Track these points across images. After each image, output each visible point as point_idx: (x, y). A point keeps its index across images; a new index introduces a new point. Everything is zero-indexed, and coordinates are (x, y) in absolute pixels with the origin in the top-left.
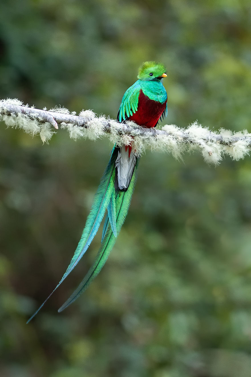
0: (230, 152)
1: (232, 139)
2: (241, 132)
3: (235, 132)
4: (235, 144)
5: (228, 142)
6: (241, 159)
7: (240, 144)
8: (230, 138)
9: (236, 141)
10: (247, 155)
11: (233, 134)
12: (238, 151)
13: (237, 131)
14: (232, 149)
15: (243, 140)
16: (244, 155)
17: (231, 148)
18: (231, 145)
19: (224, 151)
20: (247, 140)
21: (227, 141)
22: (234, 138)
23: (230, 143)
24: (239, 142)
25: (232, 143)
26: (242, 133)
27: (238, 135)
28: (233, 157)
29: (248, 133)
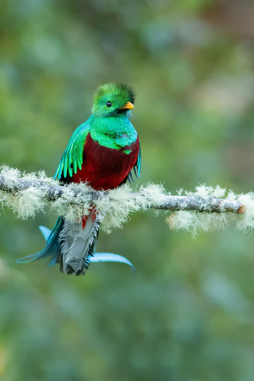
0: (13, 204)
1: (19, 183)
2: (35, 174)
3: (26, 173)
4: (23, 192)
5: (12, 187)
6: (30, 218)
7: (31, 193)
8: (16, 181)
9: (27, 188)
10: (41, 212)
11: (22, 176)
12: (28, 204)
13: (28, 171)
14: (18, 199)
15: (36, 187)
16: (36, 211)
17: (16, 198)
18: (16, 194)
19: (4, 201)
20: (43, 188)
21: (10, 186)
22: (22, 182)
23: (16, 189)
24: (31, 189)
25: (19, 190)
26: (37, 175)
27: (30, 177)
28: (17, 213)
29: (46, 178)
